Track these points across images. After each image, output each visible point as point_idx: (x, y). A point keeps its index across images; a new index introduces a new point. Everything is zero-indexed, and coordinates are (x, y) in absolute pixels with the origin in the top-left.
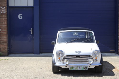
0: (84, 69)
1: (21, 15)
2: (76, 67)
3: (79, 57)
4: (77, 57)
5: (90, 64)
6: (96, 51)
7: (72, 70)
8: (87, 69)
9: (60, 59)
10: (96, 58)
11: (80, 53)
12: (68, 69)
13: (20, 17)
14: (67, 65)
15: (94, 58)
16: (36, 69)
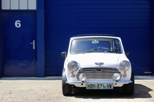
0: (108, 88)
1: (19, 21)
2: (96, 85)
3: (100, 70)
4: (97, 70)
5: (117, 81)
6: (125, 63)
7: (91, 90)
8: (112, 88)
9: (74, 74)
10: (125, 72)
11: (102, 66)
12: (85, 87)
13: (18, 24)
14: (83, 82)
15: (123, 73)
16: (39, 91)
